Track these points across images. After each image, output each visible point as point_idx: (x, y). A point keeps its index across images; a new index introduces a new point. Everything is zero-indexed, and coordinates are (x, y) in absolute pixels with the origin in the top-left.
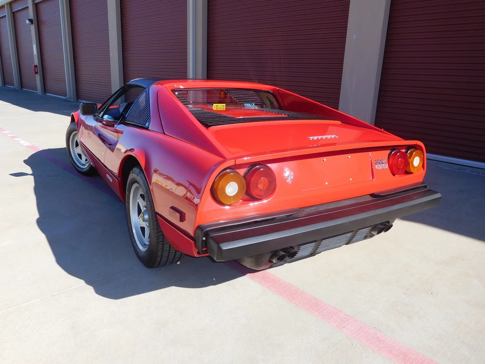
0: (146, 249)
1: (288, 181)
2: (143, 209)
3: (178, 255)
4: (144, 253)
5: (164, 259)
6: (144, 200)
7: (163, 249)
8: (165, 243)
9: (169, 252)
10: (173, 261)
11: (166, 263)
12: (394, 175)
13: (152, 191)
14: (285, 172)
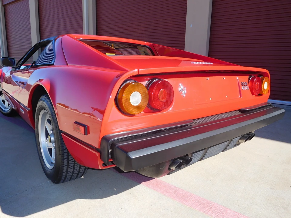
0: (53, 167)
1: (182, 94)
2: (50, 132)
3: (82, 169)
4: (50, 171)
5: (69, 175)
6: (51, 124)
7: (68, 165)
8: (70, 159)
9: (74, 168)
10: (77, 176)
11: (71, 178)
12: (253, 94)
13: (57, 114)
14: (179, 86)
